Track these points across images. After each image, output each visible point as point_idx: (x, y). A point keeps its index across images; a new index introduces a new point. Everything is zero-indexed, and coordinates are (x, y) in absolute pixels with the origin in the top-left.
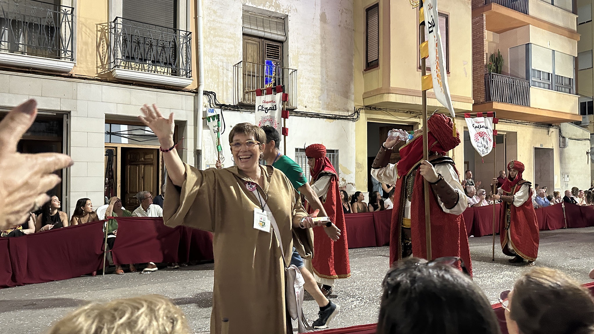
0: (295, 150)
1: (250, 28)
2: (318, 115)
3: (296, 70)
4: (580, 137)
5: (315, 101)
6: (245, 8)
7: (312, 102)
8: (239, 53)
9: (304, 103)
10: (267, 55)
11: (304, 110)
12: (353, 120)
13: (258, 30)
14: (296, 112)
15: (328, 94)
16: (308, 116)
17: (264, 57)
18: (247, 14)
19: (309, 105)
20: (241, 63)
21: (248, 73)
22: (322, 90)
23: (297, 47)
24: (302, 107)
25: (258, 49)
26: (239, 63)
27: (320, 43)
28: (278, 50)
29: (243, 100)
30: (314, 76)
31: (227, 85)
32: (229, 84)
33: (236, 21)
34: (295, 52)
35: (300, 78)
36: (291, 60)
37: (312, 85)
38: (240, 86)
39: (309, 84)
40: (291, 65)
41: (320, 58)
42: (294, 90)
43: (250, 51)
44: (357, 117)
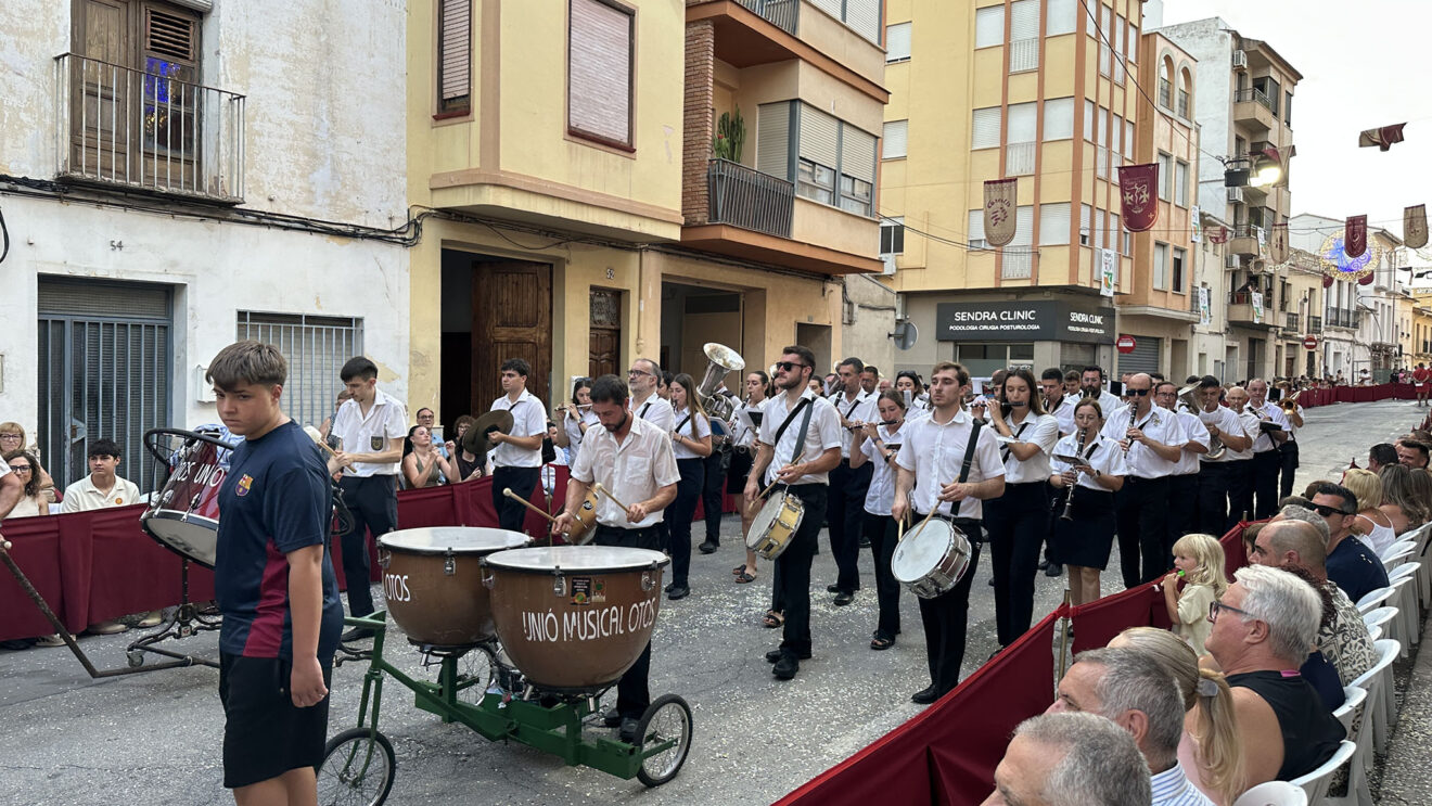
0: (235, 316)
2: (306, 224)
3: (244, 97)
4: (878, 304)
5: (298, 184)
7: (290, 188)
8: (61, 31)
9: (266, 188)
10: (153, 43)
11: (267, 208)
12: (405, 243)
14: (244, 212)
15: (334, 170)
16: (276, 222)
17: (143, 48)
19: (280, 195)
20: (66, 58)
21: (90, 88)
22: (314, 156)
23: (247, 36)
24: (260, 199)
25: (124, 24)
26: (57, 59)
27: (313, 31)
28: (187, 34)
29: (72, 170)
30: (296, 119)
32: (23, 115)
34: (239, 45)
35: (254, 120)
36: (228, 67)
37: (291, 142)
38: (60, 125)
39: (281, 137)
40: (227, 80)
41: (314, 71)
42: (236, 150)
43: (97, 23)
44: (416, 235)
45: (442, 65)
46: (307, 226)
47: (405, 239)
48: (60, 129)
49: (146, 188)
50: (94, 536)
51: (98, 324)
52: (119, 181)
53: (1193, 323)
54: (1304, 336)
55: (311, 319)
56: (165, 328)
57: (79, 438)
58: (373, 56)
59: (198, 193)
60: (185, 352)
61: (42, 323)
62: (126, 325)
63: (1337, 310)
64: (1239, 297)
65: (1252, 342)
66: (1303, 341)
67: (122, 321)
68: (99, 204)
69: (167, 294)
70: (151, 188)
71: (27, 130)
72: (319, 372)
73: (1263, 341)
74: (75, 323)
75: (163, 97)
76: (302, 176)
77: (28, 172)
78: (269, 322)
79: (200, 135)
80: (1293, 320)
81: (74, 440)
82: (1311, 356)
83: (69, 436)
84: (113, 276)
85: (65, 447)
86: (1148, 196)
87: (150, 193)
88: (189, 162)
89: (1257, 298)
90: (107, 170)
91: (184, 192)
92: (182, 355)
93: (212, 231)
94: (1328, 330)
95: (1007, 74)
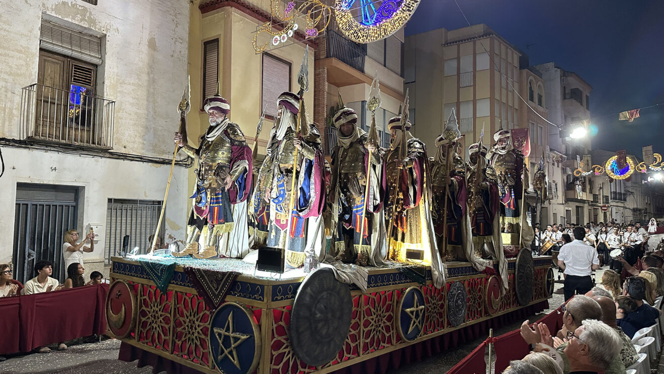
0: (107, 199)
1: (52, 43)
2: (141, 158)
3: (113, 102)
5: (138, 140)
6: (45, 17)
7: (134, 142)
8: (33, 73)
9: (123, 143)
10: (74, 79)
11: (123, 151)
12: (186, 166)
13: (63, 47)
14: (111, 153)
15: (154, 134)
16: (128, 158)
17: (70, 81)
18: (48, 25)
19: (130, 145)
20: (35, 86)
21: (45, 99)
22: (147, 128)
23: (117, 75)
24: (120, 147)
25: (62, 70)
26: (31, 86)
27: (147, 72)
28: (90, 75)
29: (35, 135)
30: (138, 111)
31: (11, 113)
32: (15, 112)
33: (31, 32)
34: (114, 79)
35: (119, 112)
36: (108, 89)
37: (135, 122)
38: (31, 115)
39: (131, 120)
40: (107, 95)
41: (147, 90)
42: (110, 125)
43: (49, 71)
44: (192, 162)
45: (205, 87)
46: (141, 159)
47: (186, 165)
48: (31, 117)
49: (69, 143)
50: (37, 306)
51: (44, 205)
52: (56, 140)
53: (550, 199)
54: (601, 205)
55: (142, 202)
56: (74, 206)
57: (32, 258)
58: (173, 83)
59: (92, 145)
60: (83, 217)
61: (18, 205)
62: (56, 206)
63: (615, 193)
64: (569, 186)
65: (577, 207)
66: (601, 207)
67: (55, 204)
68: (47, 151)
69: (76, 192)
70: (71, 143)
71: (15, 118)
72: (145, 226)
73: (582, 207)
74: (33, 205)
75: (78, 102)
76: (139, 137)
77: (15, 136)
78: (122, 203)
79: (94, 119)
80: (595, 196)
81: (29, 259)
82: (605, 213)
83: (27, 257)
84: (51, 183)
85: (24, 263)
86: (525, 142)
87: (70, 145)
88: (88, 131)
89: (578, 188)
90: (50, 135)
91: (85, 144)
92: (82, 219)
93: (98, 162)
94: (612, 202)
95: (459, 88)
